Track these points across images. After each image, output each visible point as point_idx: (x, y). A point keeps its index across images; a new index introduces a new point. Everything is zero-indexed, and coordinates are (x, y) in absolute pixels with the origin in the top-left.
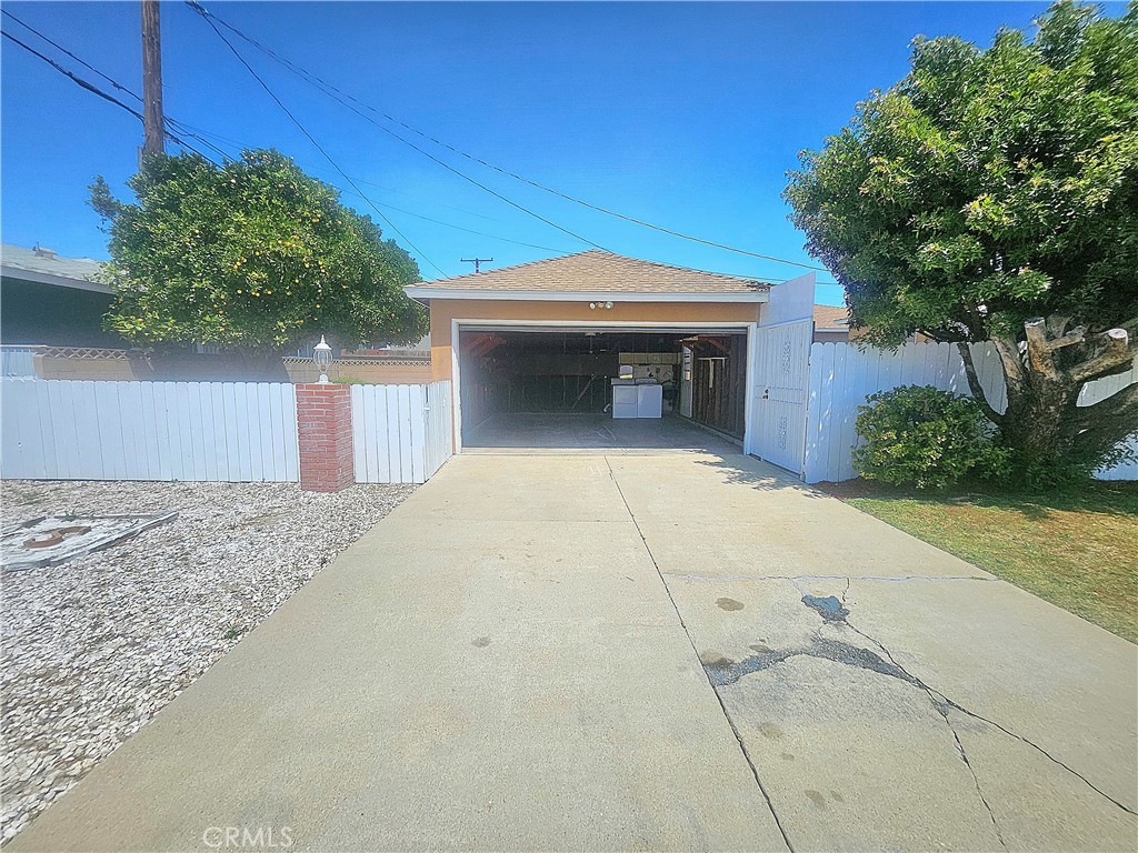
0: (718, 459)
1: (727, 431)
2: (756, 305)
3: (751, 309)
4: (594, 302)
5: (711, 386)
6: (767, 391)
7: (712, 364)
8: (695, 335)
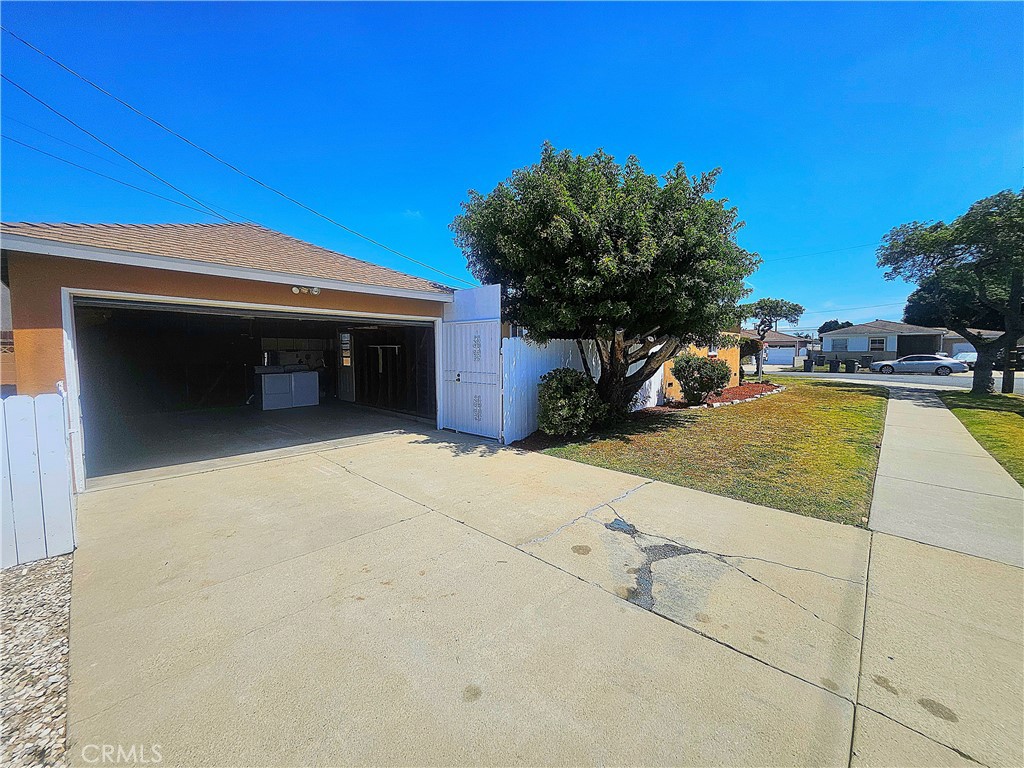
0: (425, 438)
1: (405, 411)
2: (441, 304)
3: (436, 307)
4: (298, 287)
5: (381, 371)
6: (459, 375)
7: (380, 352)
8: (374, 325)
